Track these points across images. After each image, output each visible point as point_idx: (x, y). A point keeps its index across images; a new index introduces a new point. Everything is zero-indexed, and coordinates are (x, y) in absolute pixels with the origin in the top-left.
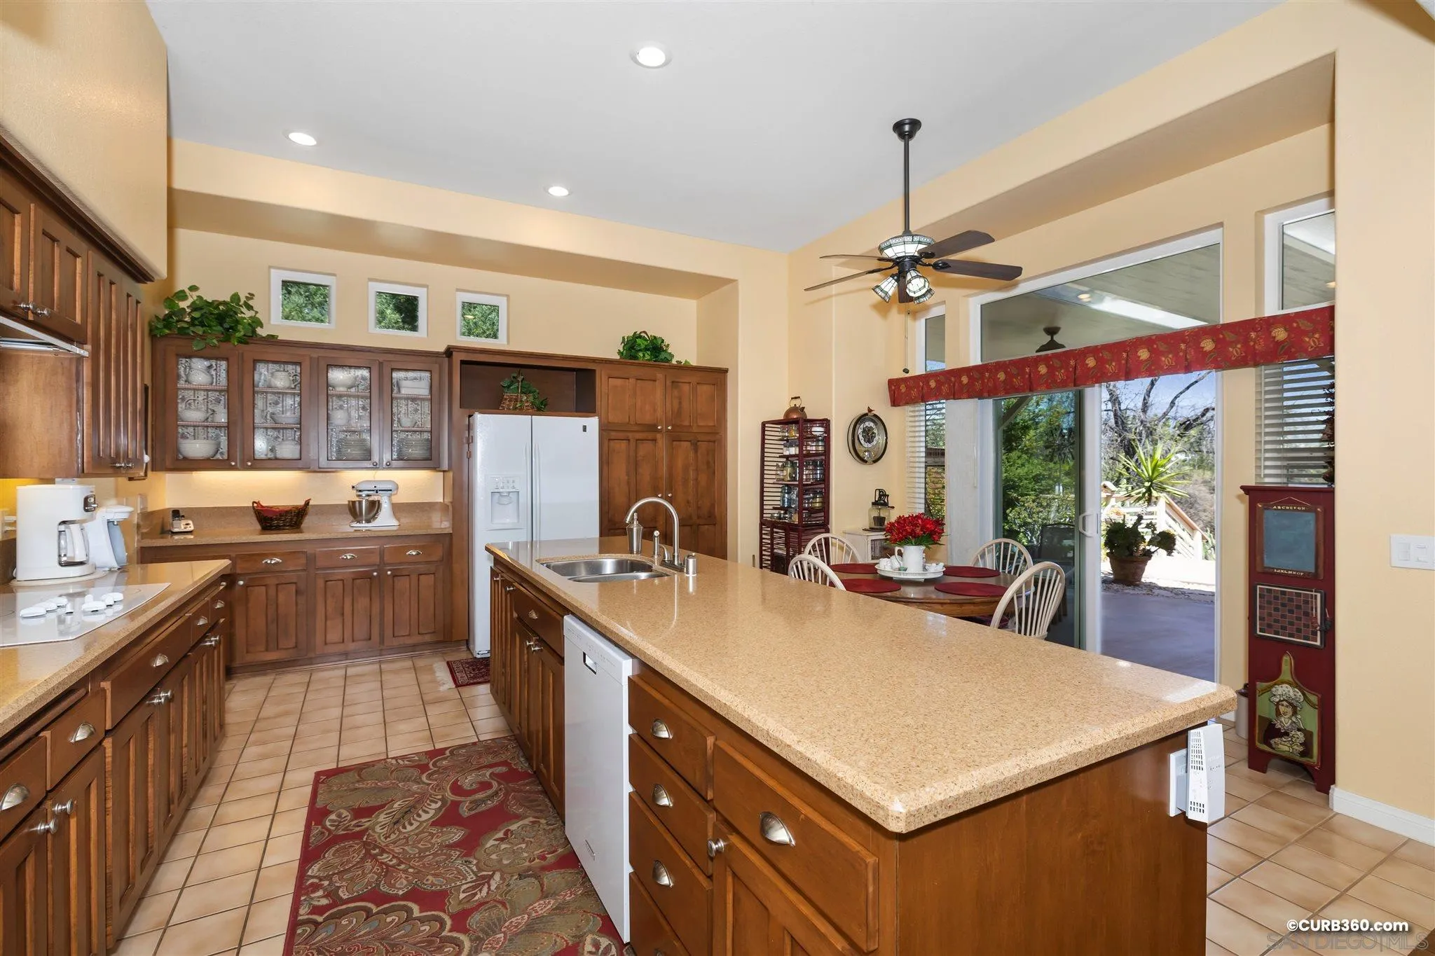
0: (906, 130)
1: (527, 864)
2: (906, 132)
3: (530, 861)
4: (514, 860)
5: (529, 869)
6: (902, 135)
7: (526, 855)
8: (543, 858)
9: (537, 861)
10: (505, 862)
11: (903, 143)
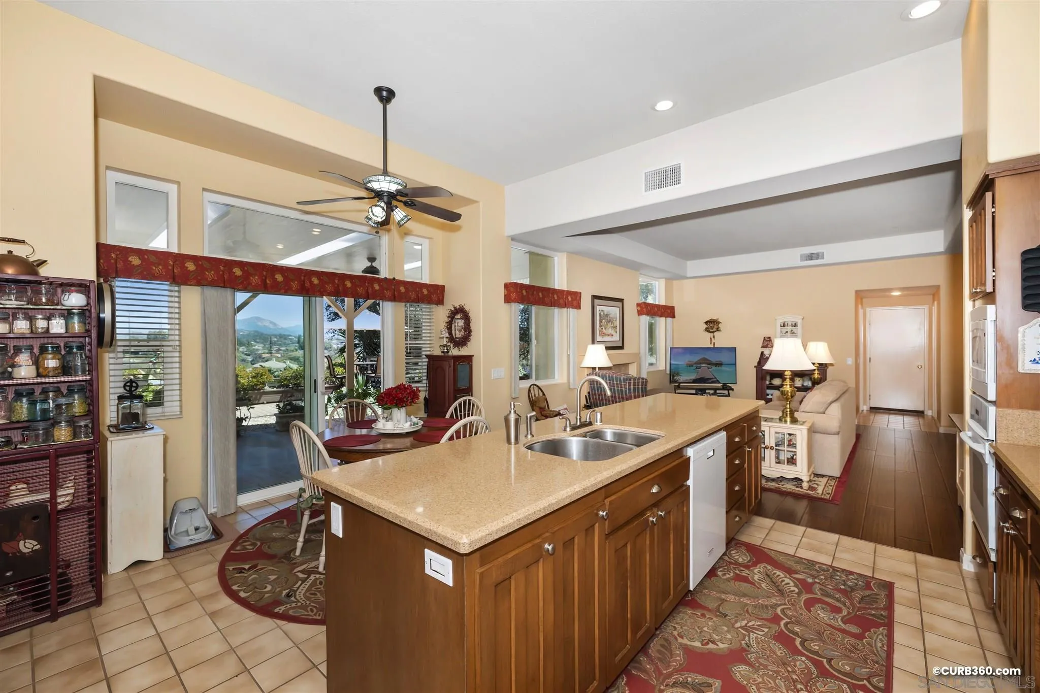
0: (385, 95)
1: (715, 619)
2: (384, 97)
3: (712, 619)
4: (720, 626)
5: (717, 616)
6: (381, 99)
7: (710, 623)
8: (703, 615)
9: (708, 616)
10: (726, 629)
11: (382, 105)
